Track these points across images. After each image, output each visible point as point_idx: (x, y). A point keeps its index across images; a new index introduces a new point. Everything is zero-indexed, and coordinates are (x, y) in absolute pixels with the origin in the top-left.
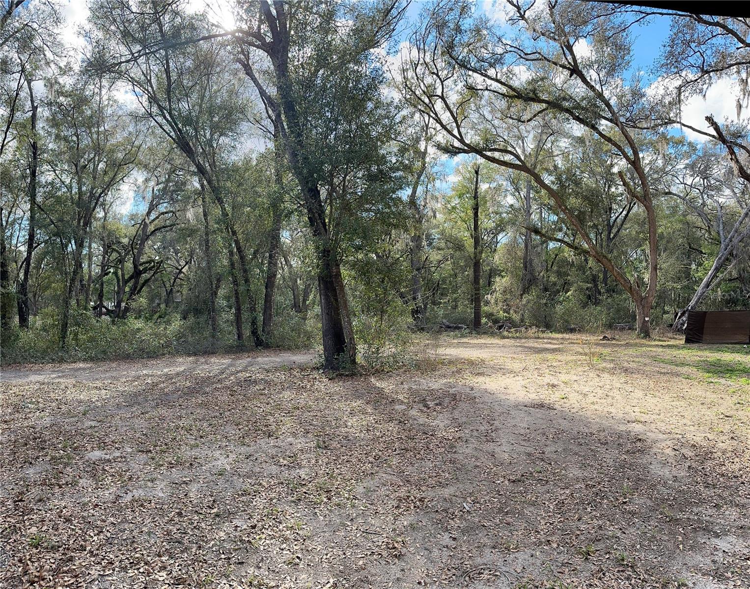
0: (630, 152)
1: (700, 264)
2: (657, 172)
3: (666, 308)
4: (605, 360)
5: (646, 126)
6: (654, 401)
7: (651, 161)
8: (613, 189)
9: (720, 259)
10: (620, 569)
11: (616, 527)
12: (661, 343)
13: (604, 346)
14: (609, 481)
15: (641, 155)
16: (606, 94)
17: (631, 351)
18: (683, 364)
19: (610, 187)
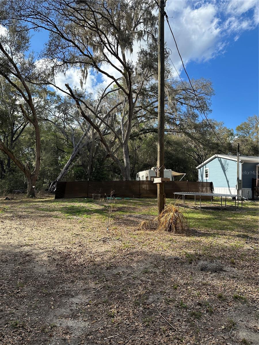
0: (26, 95)
1: (63, 157)
2: (40, 108)
3: (44, 180)
4: (7, 212)
5: (36, 83)
6: (37, 232)
7: (37, 101)
8: (16, 113)
9: (73, 155)
10: (15, 331)
11: (12, 307)
12: (42, 200)
13: (7, 203)
14: (8, 283)
15: (32, 98)
16: (15, 60)
17: (23, 206)
18: (53, 211)
19: (14, 111)
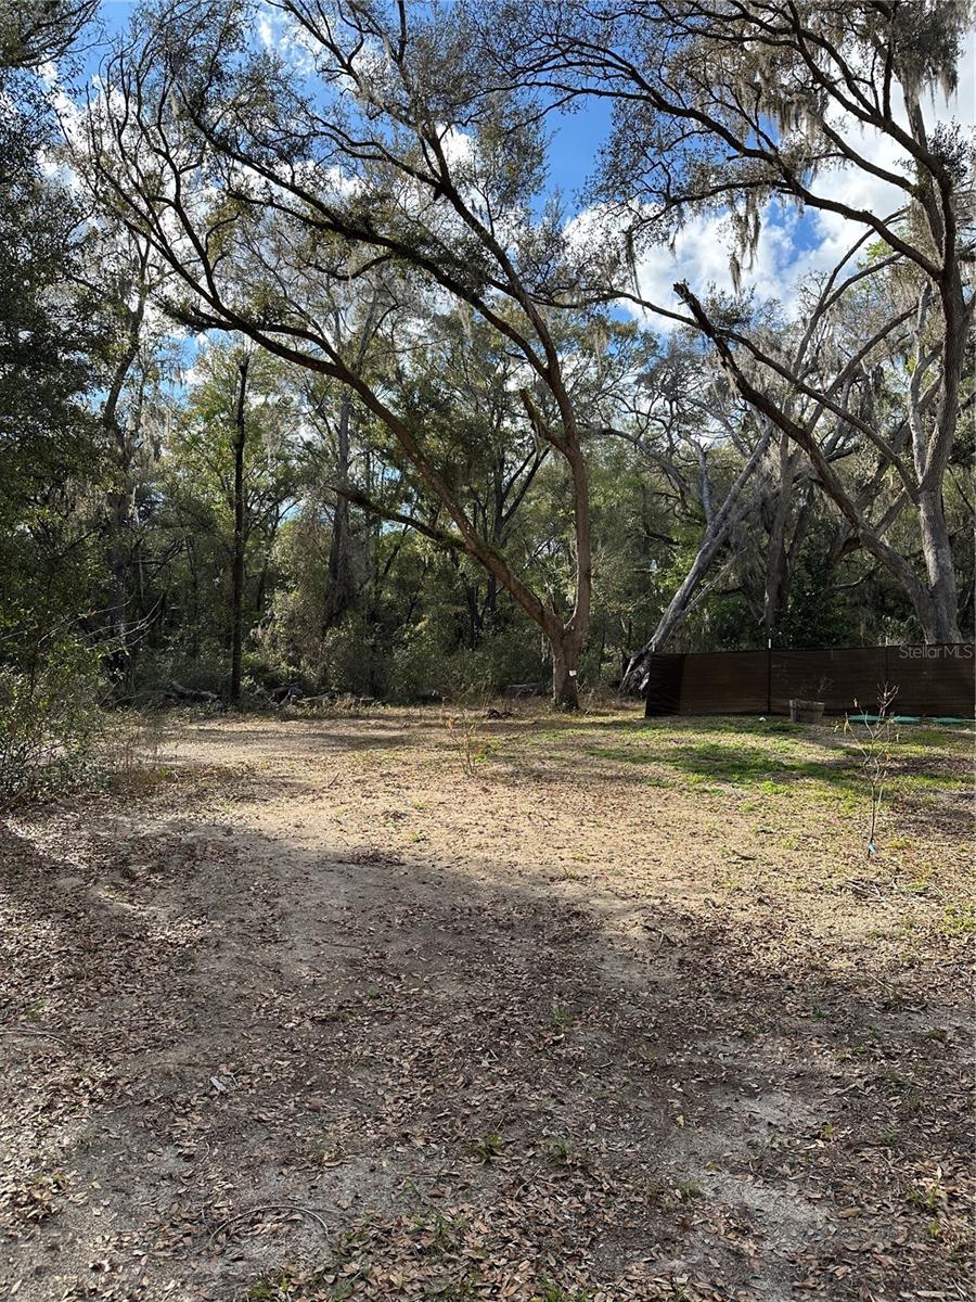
0: (539, 350)
1: (667, 564)
2: (585, 391)
3: (606, 651)
4: (495, 758)
5: (568, 302)
6: (600, 833)
7: (575, 370)
8: (507, 423)
9: (705, 552)
10: (559, 1176)
11: (544, 1092)
12: (600, 719)
13: (492, 729)
14: (521, 1002)
15: (560, 359)
16: (501, 239)
17: (544, 738)
18: (645, 759)
19: (501, 418)
